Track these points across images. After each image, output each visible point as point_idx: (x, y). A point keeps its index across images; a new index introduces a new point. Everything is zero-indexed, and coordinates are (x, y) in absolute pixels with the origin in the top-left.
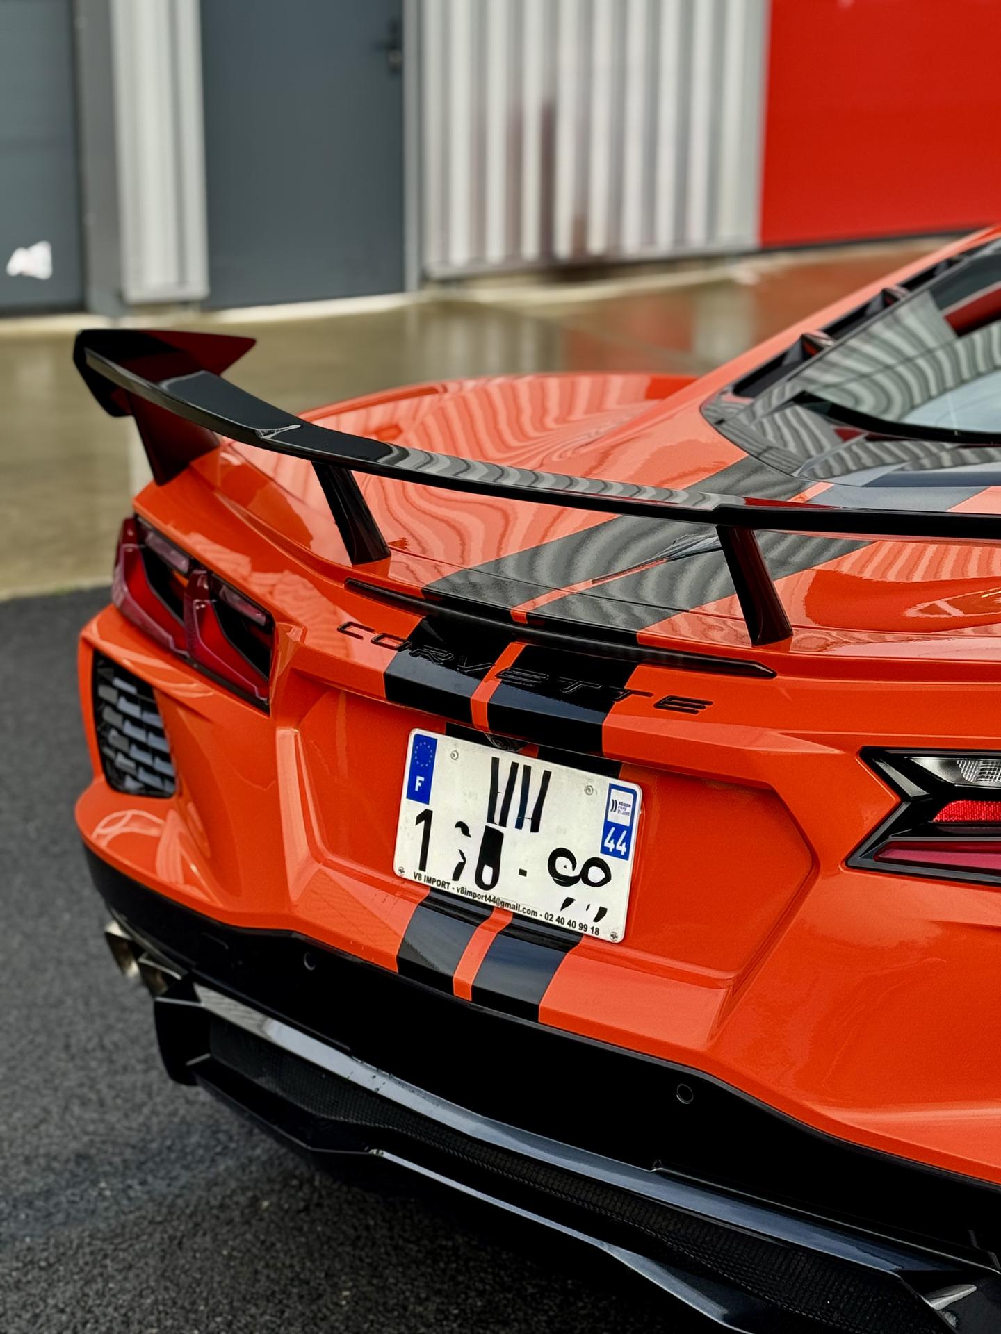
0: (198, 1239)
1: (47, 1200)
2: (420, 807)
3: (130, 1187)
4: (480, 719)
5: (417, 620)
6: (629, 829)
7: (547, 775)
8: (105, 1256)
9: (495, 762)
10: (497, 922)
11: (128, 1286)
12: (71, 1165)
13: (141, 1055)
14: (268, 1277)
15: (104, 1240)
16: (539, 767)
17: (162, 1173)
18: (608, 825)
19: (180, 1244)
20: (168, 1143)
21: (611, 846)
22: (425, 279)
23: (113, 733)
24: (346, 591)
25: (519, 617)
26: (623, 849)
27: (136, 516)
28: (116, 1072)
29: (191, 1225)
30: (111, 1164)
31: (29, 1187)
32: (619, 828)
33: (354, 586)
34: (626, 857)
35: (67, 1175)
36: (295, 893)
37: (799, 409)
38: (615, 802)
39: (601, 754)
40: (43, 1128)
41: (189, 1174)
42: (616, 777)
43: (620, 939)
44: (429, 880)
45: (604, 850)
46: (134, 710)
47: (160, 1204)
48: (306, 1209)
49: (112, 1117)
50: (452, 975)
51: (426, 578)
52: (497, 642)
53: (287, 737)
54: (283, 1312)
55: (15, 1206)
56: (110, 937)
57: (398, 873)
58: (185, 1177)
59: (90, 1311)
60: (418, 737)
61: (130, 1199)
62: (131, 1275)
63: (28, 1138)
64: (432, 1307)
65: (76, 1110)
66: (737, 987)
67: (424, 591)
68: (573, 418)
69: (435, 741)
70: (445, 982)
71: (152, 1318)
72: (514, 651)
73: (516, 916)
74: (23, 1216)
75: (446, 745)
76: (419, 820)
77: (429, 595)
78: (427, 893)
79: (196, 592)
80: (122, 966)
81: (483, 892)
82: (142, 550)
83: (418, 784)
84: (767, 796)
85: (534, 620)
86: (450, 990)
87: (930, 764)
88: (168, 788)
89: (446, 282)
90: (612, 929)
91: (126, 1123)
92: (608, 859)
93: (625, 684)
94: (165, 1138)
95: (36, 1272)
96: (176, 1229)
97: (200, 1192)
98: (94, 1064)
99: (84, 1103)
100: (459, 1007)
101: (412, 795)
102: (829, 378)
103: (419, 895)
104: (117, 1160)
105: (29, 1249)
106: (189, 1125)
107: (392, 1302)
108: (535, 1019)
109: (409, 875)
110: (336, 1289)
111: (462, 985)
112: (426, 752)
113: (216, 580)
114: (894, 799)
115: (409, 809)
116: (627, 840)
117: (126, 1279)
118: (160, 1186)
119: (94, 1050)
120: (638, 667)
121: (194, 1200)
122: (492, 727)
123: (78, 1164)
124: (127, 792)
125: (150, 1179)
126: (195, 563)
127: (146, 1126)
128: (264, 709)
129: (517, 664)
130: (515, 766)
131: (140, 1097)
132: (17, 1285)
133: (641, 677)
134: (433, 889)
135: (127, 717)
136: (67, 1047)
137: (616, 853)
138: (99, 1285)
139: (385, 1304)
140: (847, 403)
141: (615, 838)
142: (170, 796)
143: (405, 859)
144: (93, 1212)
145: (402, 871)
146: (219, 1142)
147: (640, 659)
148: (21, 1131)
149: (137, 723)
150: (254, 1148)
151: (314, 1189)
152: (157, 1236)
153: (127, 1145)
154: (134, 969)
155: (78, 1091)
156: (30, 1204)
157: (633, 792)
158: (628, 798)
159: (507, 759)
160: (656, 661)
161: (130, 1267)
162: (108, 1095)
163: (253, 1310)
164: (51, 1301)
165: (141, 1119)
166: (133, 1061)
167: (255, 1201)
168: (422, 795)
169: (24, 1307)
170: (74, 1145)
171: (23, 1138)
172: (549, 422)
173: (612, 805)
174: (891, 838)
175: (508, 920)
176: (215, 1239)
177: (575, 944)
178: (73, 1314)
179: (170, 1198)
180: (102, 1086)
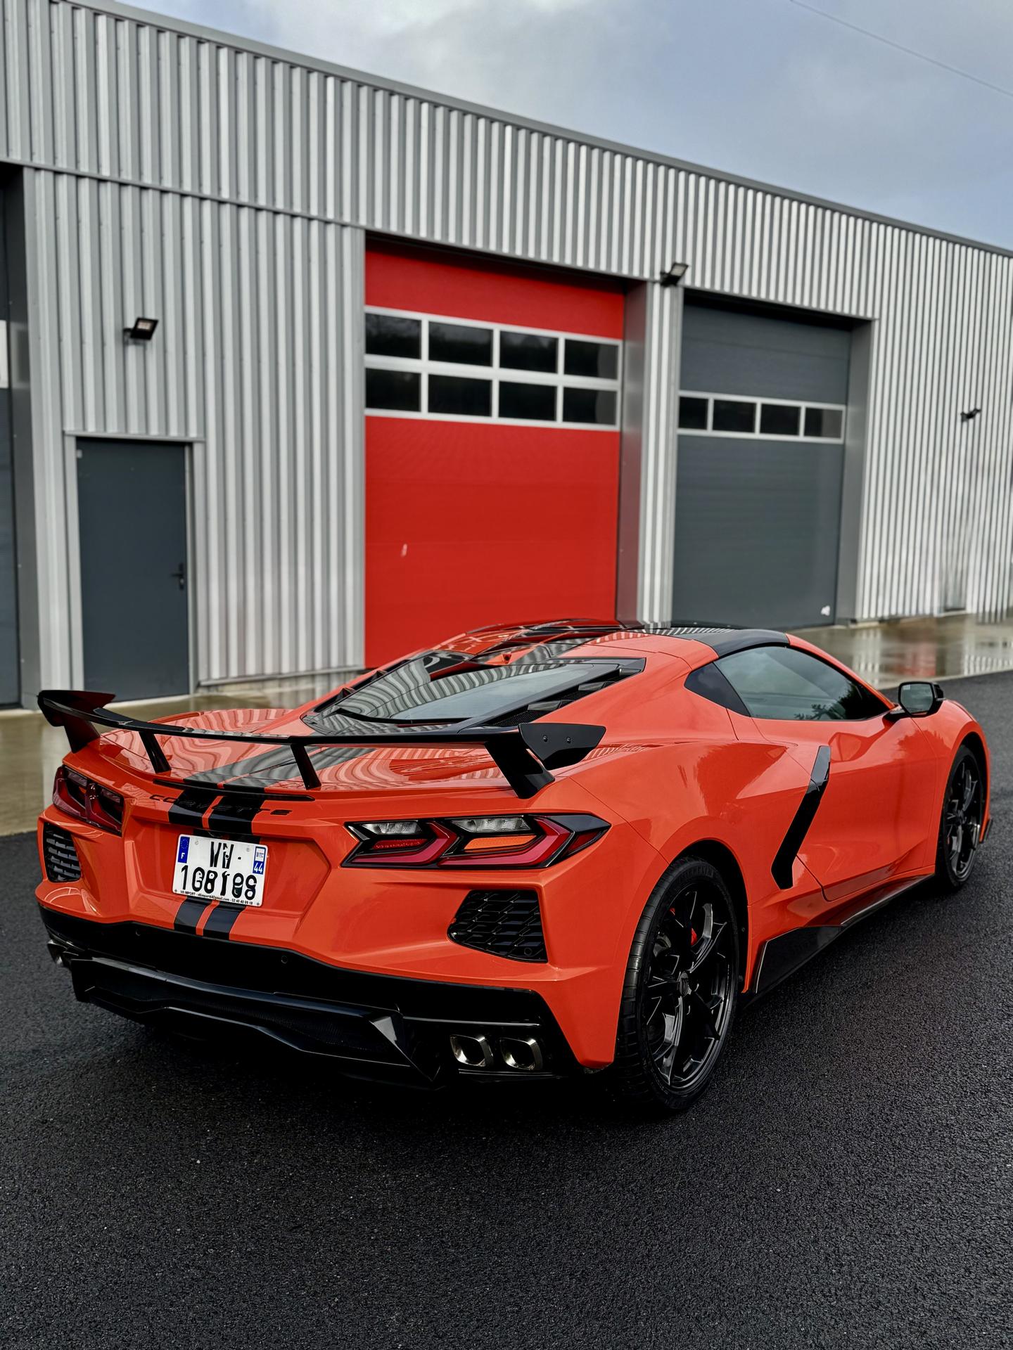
0: (89, 1074)
1: (20, 1066)
2: (184, 865)
3: (58, 1059)
4: (206, 825)
5: (182, 791)
6: (263, 863)
7: (232, 846)
8: (48, 1083)
9: (213, 843)
10: (213, 905)
11: (59, 1091)
12: (31, 1054)
13: (61, 1014)
14: (120, 1084)
15: (47, 1078)
16: (229, 843)
17: (72, 1053)
18: (255, 862)
19: (81, 1077)
20: (74, 1043)
21: (256, 870)
22: (198, 686)
23: (53, 858)
24: (154, 785)
25: (220, 786)
26: (261, 871)
27: (64, 766)
28: (49, 1020)
29: (85, 1070)
30: (48, 1052)
31: (12, 1062)
32: (260, 863)
33: (157, 781)
34: (262, 873)
35: (29, 1057)
36: (132, 905)
37: (337, 715)
38: (258, 853)
39: (251, 833)
40: (17, 1041)
41: (84, 1053)
42: (258, 843)
43: (260, 904)
44: (187, 893)
45: (254, 872)
46: (63, 846)
47: (71, 1064)
48: (137, 1061)
49: (48, 1036)
50: (194, 926)
51: (183, 776)
52: (211, 797)
53: (129, 844)
54: (126, 1095)
55: (6, 1069)
56: (50, 946)
57: (174, 891)
58: (83, 1054)
59: (42, 1101)
60: (182, 838)
61: (58, 1063)
62: (60, 1088)
63: (10, 1045)
64: (191, 1089)
65: (32, 1034)
66: (303, 917)
67: (184, 780)
68: (253, 722)
69: (189, 838)
70: (193, 930)
71: (70, 1101)
72: (219, 799)
73: (221, 902)
74: (10, 1072)
75: (193, 839)
76: (183, 870)
77: (186, 781)
78: (186, 898)
79: (90, 792)
80: (55, 959)
81: (208, 895)
82: (65, 781)
83: (182, 856)
84: (309, 842)
85: (227, 787)
86: (195, 933)
87: (370, 827)
88: (77, 876)
89: (208, 687)
90: (257, 902)
91: (54, 1038)
92: (255, 875)
93: (260, 806)
94: (72, 1042)
95: (18, 1090)
96: (79, 1072)
97: (89, 1059)
98: (38, 1018)
99: (35, 1032)
100: (199, 939)
101: (180, 860)
102: (351, 704)
103: (183, 899)
104: (51, 1051)
105: (14, 1082)
106: (83, 1036)
107: (173, 1088)
108: (228, 939)
109: (179, 892)
110: (150, 1086)
111: (199, 929)
112: (185, 843)
113: (99, 787)
114: (357, 841)
115: (179, 866)
116: (263, 867)
117: (57, 1090)
118: (71, 1058)
119: (38, 1013)
120: (265, 801)
121: (86, 1062)
122: (211, 828)
123: (33, 1053)
124: (59, 882)
125: (67, 1056)
126: (90, 781)
127: (64, 1038)
128: (120, 834)
129: (220, 803)
130: (220, 844)
131: (60, 1028)
132: (10, 1095)
133: (266, 804)
134: (188, 896)
135: (59, 849)
136: (26, 1013)
137: (259, 872)
138: (46, 1092)
139: (171, 1089)
140: (358, 712)
141: (258, 866)
142: (79, 879)
143: (177, 886)
144: (41, 1069)
145: (176, 891)
146: (97, 1041)
147: (266, 798)
148: (6, 1044)
149: (63, 851)
150: (113, 1042)
151: (140, 1055)
152: (71, 1074)
153: (56, 1045)
154: (60, 960)
155: (32, 1028)
156: (13, 1068)
157: (265, 849)
158: (263, 851)
159: (217, 842)
160: (272, 798)
161: (59, 1085)
162: (46, 1029)
163: (114, 1096)
164: (25, 1099)
165: (61, 1036)
166: (57, 1016)
167: (114, 1060)
168: (184, 860)
169: (13, 1101)
170: (32, 1047)
171: (8, 1045)
172: (239, 724)
173: (256, 854)
174: (356, 855)
175: (218, 904)
176: (96, 1074)
177: (244, 909)
178: (35, 1102)
179: (75, 1062)
180: (43, 1026)
